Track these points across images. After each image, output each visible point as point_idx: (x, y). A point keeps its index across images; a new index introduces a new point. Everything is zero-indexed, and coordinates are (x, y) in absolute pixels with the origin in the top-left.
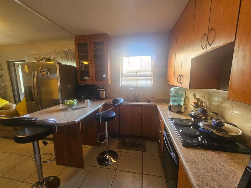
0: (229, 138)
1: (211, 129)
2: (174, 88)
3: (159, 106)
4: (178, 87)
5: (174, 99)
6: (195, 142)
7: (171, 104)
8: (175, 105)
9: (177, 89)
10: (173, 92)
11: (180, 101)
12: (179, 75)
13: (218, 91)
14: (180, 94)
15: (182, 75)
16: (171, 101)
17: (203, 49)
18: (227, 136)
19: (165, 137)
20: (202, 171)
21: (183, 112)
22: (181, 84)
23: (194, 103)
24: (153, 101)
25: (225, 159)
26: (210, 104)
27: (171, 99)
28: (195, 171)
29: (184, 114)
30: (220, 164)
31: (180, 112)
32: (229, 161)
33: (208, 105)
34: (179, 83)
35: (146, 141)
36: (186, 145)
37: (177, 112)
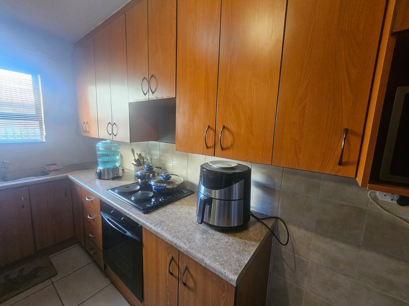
0: (177, 188)
1: (162, 185)
2: (102, 143)
3: (74, 176)
4: (108, 141)
5: (106, 159)
6: (162, 200)
7: (100, 168)
8: (108, 169)
9: (106, 143)
10: (101, 149)
11: (115, 161)
12: (110, 123)
13: (158, 143)
14: (114, 151)
15: (115, 123)
16: (100, 164)
17: (145, 94)
18: (176, 186)
19: (108, 220)
20: (171, 224)
21: (121, 176)
22: (115, 136)
23: (135, 160)
24: (53, 171)
25: (180, 206)
26: (151, 159)
27: (99, 160)
28: (166, 228)
29: (122, 178)
30: (179, 212)
31: (117, 178)
32: (183, 206)
33: (149, 161)
34: (110, 135)
35: (51, 256)
36: (147, 211)
37: (114, 179)
